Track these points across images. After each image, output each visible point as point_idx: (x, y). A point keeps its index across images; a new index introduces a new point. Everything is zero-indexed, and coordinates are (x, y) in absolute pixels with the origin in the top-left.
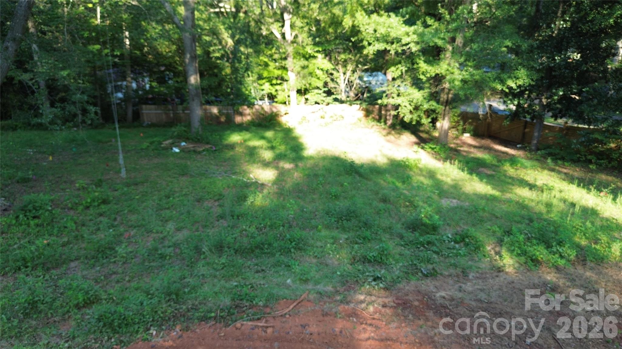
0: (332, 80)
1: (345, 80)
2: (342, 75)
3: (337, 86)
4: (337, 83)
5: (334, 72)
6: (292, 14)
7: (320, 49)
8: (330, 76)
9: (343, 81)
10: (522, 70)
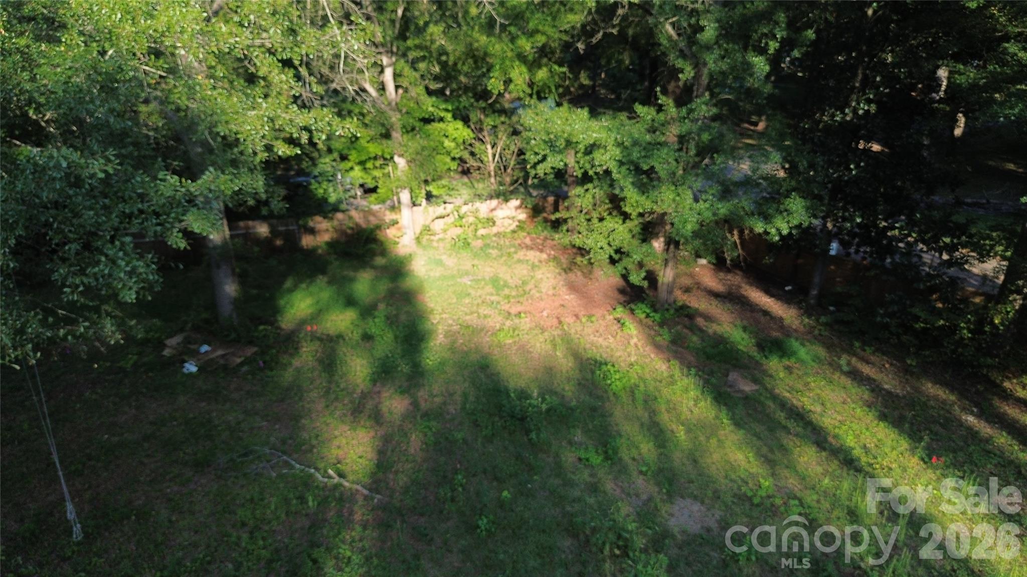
0: (472, 154)
1: (494, 156)
2: (489, 147)
3: (481, 165)
4: (482, 161)
5: (477, 144)
6: (397, 54)
7: (450, 108)
8: (469, 148)
9: (491, 158)
10: (798, 200)
